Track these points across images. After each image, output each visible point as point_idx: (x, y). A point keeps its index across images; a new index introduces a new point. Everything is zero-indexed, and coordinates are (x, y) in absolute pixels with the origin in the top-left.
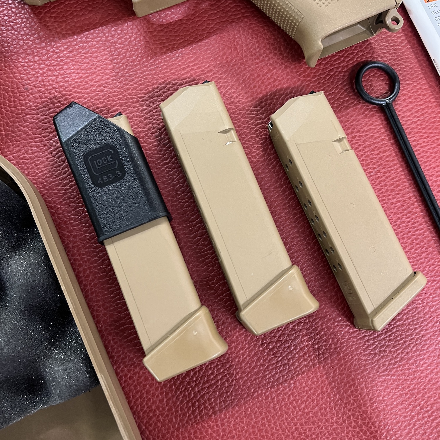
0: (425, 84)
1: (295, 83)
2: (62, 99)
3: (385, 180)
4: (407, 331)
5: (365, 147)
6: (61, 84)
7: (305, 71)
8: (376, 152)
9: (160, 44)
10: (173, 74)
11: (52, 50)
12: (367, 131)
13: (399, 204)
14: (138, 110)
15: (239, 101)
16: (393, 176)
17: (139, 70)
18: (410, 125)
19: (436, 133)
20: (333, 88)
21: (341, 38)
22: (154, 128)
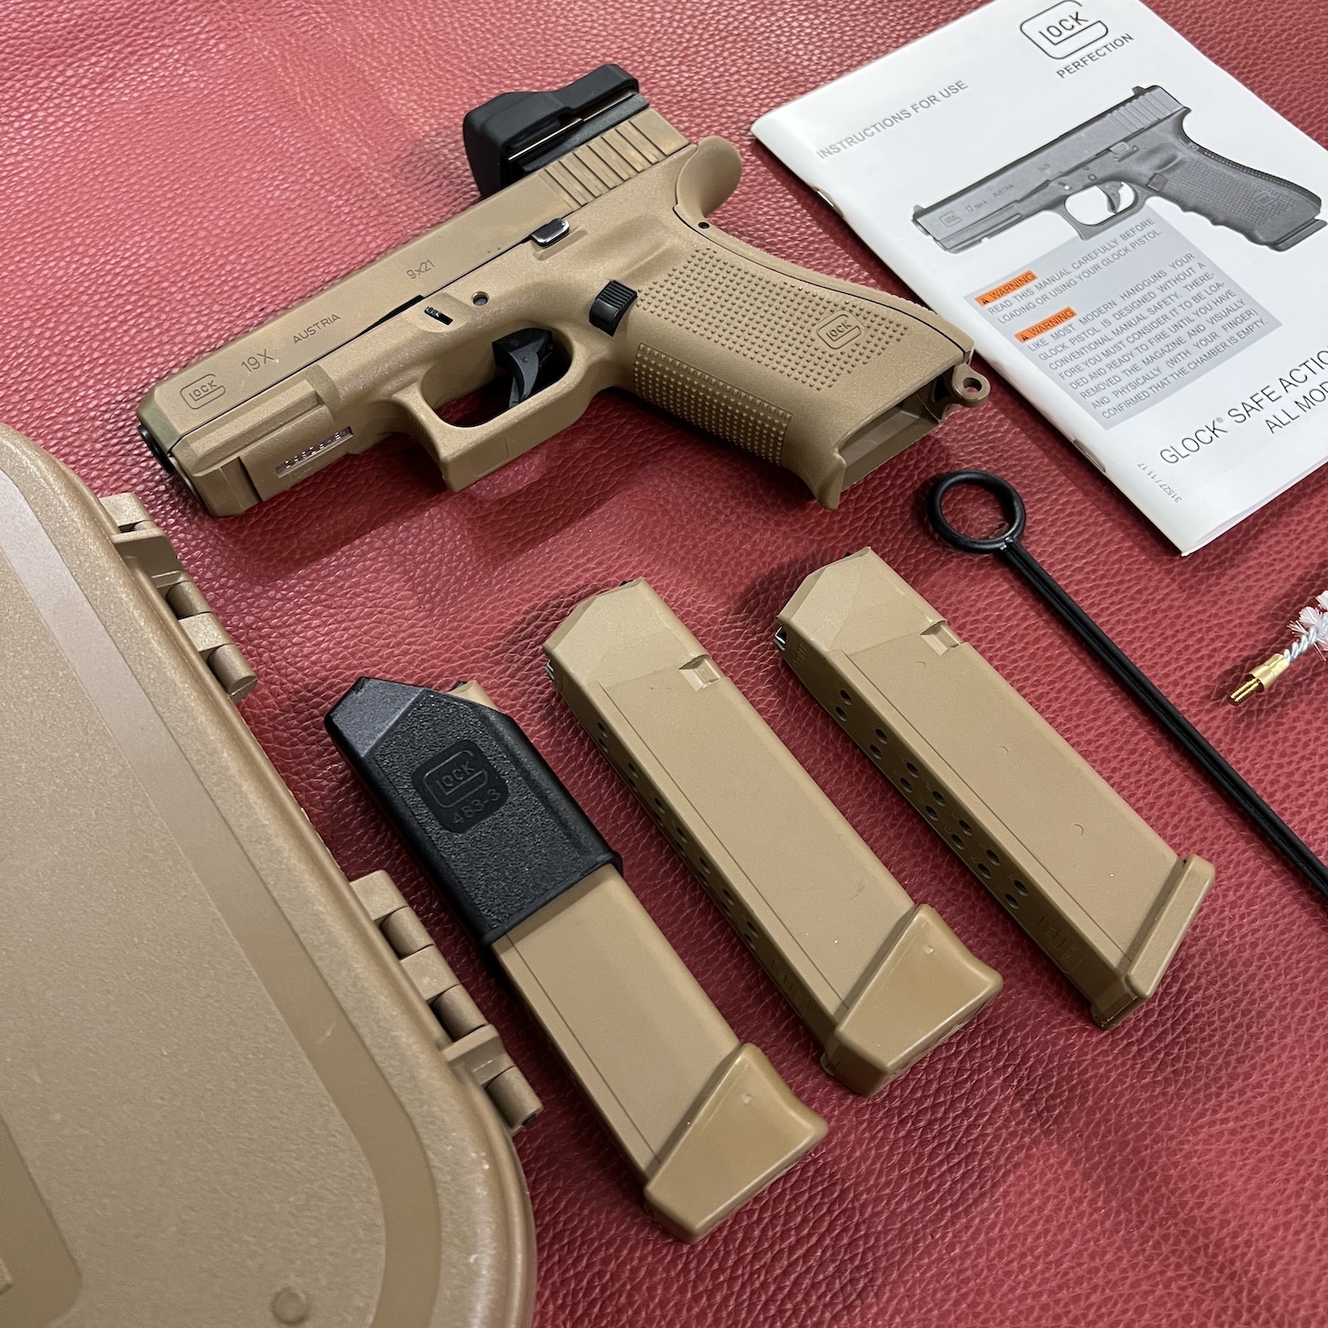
0: (1073, 492)
1: (805, 549)
2: (321, 688)
3: (1057, 699)
4: (1221, 1012)
5: (992, 641)
6: (313, 658)
7: (818, 523)
8: (1018, 647)
9: (507, 536)
10: (547, 587)
11: (279, 596)
12: (985, 609)
13: (1105, 741)
14: (491, 673)
15: (699, 609)
16: (1072, 685)
17: (475, 594)
18: (1071, 576)
19: (1130, 580)
20: (887, 541)
21: (872, 442)
22: (534, 702)
